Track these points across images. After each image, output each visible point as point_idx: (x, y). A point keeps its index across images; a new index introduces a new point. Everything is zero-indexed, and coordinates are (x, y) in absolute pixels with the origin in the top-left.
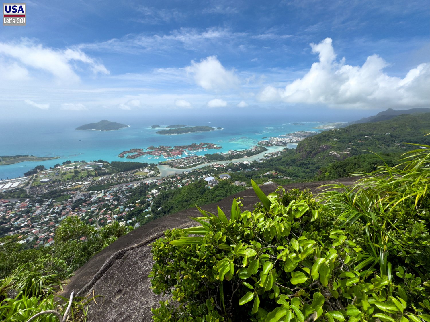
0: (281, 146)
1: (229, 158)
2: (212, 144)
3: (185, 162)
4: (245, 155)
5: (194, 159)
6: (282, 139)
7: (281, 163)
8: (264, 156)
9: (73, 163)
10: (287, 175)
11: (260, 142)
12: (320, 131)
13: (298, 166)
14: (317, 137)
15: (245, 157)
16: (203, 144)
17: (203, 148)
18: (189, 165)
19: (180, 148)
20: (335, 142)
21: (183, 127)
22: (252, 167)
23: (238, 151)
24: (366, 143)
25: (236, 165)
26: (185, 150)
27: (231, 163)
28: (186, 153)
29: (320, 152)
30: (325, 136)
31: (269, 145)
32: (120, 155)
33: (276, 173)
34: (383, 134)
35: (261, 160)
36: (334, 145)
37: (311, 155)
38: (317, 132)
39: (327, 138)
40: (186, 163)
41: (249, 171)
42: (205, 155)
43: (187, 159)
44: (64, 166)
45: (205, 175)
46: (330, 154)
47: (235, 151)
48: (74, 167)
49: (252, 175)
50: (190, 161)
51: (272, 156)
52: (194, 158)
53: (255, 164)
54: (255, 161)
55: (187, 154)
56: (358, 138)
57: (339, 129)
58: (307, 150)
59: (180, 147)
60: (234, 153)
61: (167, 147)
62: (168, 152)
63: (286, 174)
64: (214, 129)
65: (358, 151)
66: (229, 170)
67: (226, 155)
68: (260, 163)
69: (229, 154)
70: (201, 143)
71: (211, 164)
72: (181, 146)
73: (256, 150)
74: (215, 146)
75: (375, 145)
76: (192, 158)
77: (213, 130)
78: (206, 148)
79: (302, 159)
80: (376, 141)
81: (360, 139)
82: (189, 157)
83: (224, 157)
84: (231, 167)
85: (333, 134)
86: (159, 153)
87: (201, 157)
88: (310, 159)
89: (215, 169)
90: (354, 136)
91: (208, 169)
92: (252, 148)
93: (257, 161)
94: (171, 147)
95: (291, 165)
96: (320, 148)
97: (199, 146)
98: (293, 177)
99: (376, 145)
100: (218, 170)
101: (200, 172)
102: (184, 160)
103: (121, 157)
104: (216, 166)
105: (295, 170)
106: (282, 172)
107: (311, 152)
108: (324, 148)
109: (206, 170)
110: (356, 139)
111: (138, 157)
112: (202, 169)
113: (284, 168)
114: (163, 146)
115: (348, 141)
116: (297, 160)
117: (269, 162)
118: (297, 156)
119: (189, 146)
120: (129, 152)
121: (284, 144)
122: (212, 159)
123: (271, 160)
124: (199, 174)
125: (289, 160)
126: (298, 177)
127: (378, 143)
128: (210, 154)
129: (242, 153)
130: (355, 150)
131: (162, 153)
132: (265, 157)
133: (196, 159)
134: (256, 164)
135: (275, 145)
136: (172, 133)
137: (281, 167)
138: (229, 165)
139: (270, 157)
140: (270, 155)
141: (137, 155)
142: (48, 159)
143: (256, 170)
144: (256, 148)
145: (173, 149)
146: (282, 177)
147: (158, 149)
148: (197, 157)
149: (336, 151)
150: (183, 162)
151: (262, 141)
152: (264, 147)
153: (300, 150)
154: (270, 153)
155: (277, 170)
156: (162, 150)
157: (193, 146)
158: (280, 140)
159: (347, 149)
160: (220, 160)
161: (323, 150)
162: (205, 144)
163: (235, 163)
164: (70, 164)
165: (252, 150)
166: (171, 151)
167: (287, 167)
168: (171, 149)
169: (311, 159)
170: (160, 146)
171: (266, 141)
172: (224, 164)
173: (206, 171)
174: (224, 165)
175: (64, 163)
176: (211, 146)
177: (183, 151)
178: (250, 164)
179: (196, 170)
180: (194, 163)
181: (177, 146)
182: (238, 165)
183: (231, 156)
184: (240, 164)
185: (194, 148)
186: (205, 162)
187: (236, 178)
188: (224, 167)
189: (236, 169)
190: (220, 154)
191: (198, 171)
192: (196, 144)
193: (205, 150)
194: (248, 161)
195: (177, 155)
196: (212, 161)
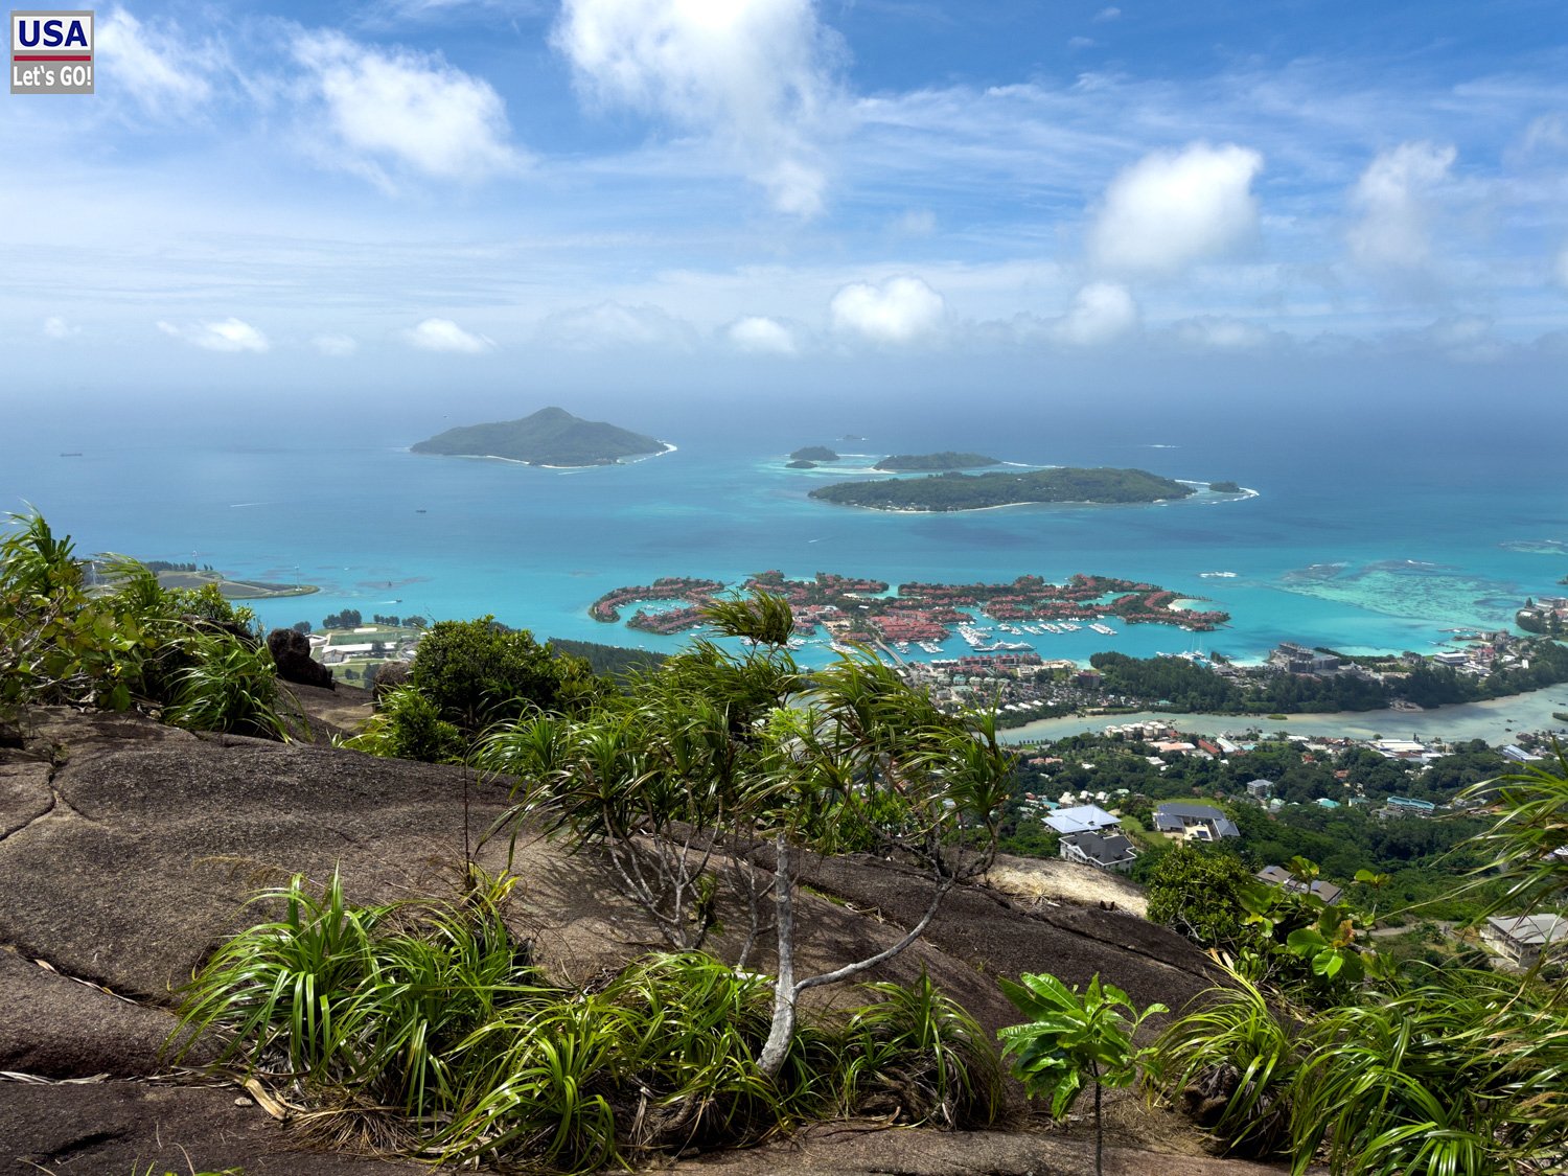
1: (1270, 699)
2: (1158, 590)
3: (953, 690)
4: (1398, 693)
5: (1013, 678)
9: (370, 625)
11: (1539, 605)
15: (1398, 705)
16: (1090, 584)
17: (1091, 614)
18: (983, 712)
19: (934, 597)
21: (976, 472)
23: (1345, 660)
25: (1320, 756)
26: (964, 610)
27: (1283, 736)
28: (969, 635)
32: (597, 604)
35: (1529, 744)
40: (963, 695)
41: (1409, 814)
42: (1097, 661)
43: (967, 674)
44: (329, 637)
45: (1076, 793)
47: (1322, 657)
48: (368, 647)
49: (1429, 847)
50: (987, 687)
52: (1020, 672)
54: (1480, 745)
55: (973, 641)
59: (939, 593)
60: (1312, 669)
61: (860, 582)
62: (862, 614)
64: (1188, 490)
66: (1255, 784)
67: (1252, 673)
68: (1517, 763)
69: (1275, 670)
70: (1080, 581)
71: (1129, 728)
72: (946, 584)
73: (1495, 666)
74: (1175, 607)
76: (1002, 668)
77: (1172, 497)
78: (1112, 611)
82: (988, 663)
83: (1231, 686)
84: (1274, 764)
86: (811, 615)
87: (1067, 671)
89: (1155, 761)
91: (1103, 756)
92: (1463, 645)
93: (1492, 744)
94: (885, 587)
97: (1061, 595)
100: (1169, 775)
101: (1044, 769)
102: (952, 675)
103: (600, 617)
104: (1164, 746)
109: (1088, 760)
111: (689, 626)
112: (1058, 748)
114: (838, 579)
119: (999, 590)
120: (646, 595)
122: (1140, 695)
124: (1036, 779)
128: (1131, 656)
129: (1380, 677)
131: (823, 617)
133: (1027, 679)
136: (903, 502)
138: (1264, 748)
141: (687, 613)
142: (269, 592)
144: (1501, 649)
145: (891, 601)
147: (804, 594)
148: (1036, 668)
150: (941, 686)
151: (1557, 604)
156: (831, 601)
157: (1023, 591)
160: (1196, 708)
162: (1101, 585)
163: (1313, 740)
164: (357, 631)
165: (1460, 662)
166: (880, 609)
168: (881, 597)
170: (821, 577)
172: (1226, 735)
173: (1087, 766)
174: (1220, 741)
175: (331, 623)
176: (1148, 603)
177: (955, 621)
178: (1434, 761)
179: (1017, 748)
180: (1012, 703)
181: (920, 583)
182: (1334, 761)
183: (1288, 691)
184: (1347, 755)
185: (1026, 608)
186: (1091, 705)
187: (1274, 847)
188: (1225, 762)
189: (1308, 784)
190: (1209, 667)
191: (1034, 756)
192: (1042, 580)
193: (1099, 628)
194: (1416, 739)
195: (910, 641)
196: (1141, 709)
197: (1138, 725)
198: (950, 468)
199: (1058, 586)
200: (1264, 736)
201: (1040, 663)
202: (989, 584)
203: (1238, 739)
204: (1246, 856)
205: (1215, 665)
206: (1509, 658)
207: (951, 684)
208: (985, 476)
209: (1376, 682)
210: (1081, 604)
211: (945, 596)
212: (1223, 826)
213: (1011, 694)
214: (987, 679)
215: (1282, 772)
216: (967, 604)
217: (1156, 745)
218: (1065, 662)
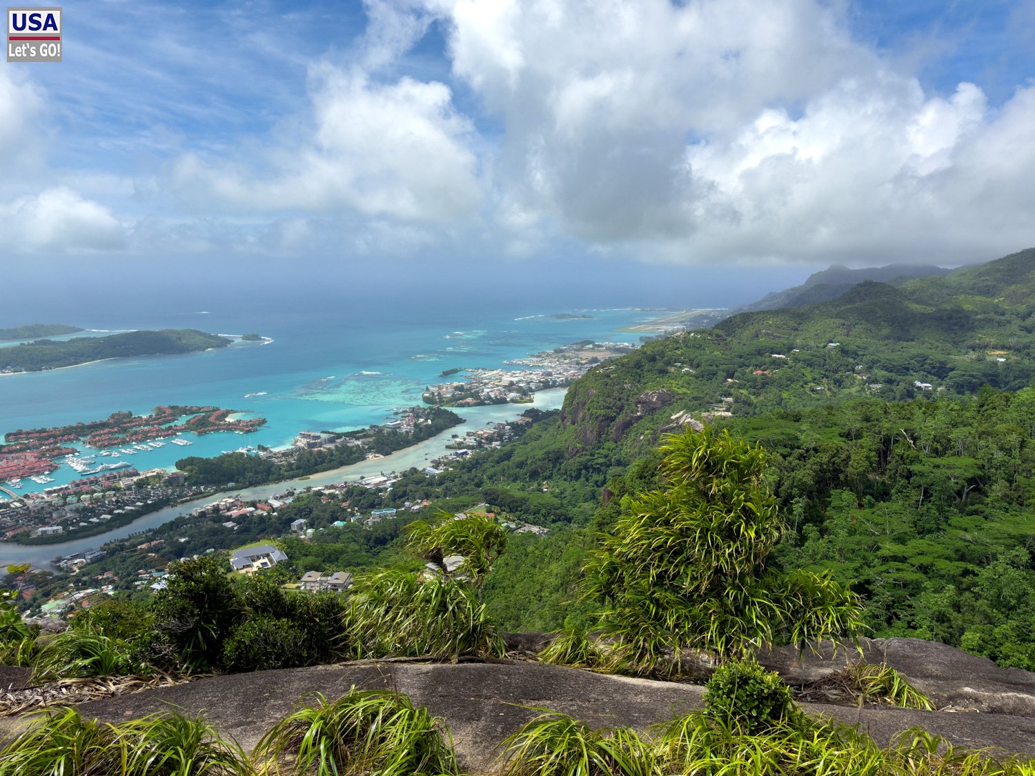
0: (513, 401)
1: (298, 468)
2: (217, 409)
3: (67, 508)
4: (370, 450)
5: (117, 489)
6: (516, 377)
7: (512, 472)
8: (448, 447)
10: (531, 517)
11: (432, 389)
12: (641, 339)
13: (571, 476)
14: (628, 363)
15: (370, 456)
16: (168, 412)
17: (171, 433)
18: (95, 520)
19: (40, 439)
20: (687, 378)
21: (65, 338)
22: (400, 497)
23: (339, 436)
24: (775, 376)
25: (332, 496)
26: (70, 446)
27: (309, 489)
28: (76, 464)
29: (640, 418)
30: (653, 359)
31: (469, 400)
33: (492, 515)
34: (822, 345)
35: (437, 464)
36: (684, 390)
37: (613, 429)
38: (633, 346)
39: (660, 365)
41: (383, 518)
42: (180, 465)
43: (78, 494)
46: (673, 421)
47: (324, 436)
50: (97, 500)
51: (480, 445)
52: (122, 484)
53: (412, 484)
54: (414, 470)
55: (80, 468)
56: (754, 361)
57: (696, 332)
58: (599, 412)
59: (43, 435)
60: (320, 445)
63: (526, 511)
64: (229, 341)
65: (756, 407)
66: (296, 523)
67: (285, 454)
68: (433, 476)
69: (299, 449)
70: (160, 411)
71: (209, 506)
72: (49, 427)
73: (416, 425)
74: (230, 419)
75: (801, 383)
76: (107, 483)
77: (219, 346)
78: (187, 429)
79: (583, 449)
80: (803, 370)
81: (757, 366)
82: (96, 482)
83: (273, 464)
84: (309, 508)
85: (679, 352)
87: (159, 476)
88: (611, 445)
89: (229, 525)
90: (741, 357)
91: (194, 531)
92: (398, 417)
93: (420, 469)
95: (547, 473)
96: (640, 403)
97: (147, 423)
98: (554, 521)
99: (806, 383)
100: (241, 531)
101: (151, 550)
102: (65, 497)
104: (235, 513)
105: (560, 495)
106: (514, 507)
107: (613, 419)
108: (651, 402)
109: (182, 535)
110: (748, 366)
112: (159, 532)
113: (523, 489)
115: (725, 374)
116: (566, 455)
117: (470, 470)
118: (566, 438)
119: (95, 427)
121: (525, 393)
122: (214, 483)
123: (475, 464)
125: (540, 454)
126: (569, 520)
127: (809, 378)
128: (204, 457)
129: (359, 443)
130: (745, 402)
132: (453, 452)
133: (129, 488)
134: (417, 483)
135: (490, 398)
137: (513, 490)
138: (298, 499)
139: (472, 448)
140: (471, 441)
143: (416, 507)
144: (418, 417)
146: (513, 526)
148: (135, 479)
149: (689, 409)
150: (56, 508)
151: (440, 388)
152: (449, 409)
153: (574, 413)
154: (474, 434)
155: (493, 500)
157: (117, 424)
158: (507, 379)
159: (721, 402)
160: (252, 484)
161: (651, 409)
162: (176, 411)
163: (327, 487)
165: (398, 427)
167: (535, 485)
169: (614, 445)
171: (455, 384)
172: (274, 496)
173: (183, 540)
174: (271, 501)
176: (211, 419)
177: (61, 455)
178: (393, 484)
179: (127, 540)
180: (119, 508)
181: (24, 430)
182: (340, 497)
183: (309, 461)
184: (347, 492)
185: (121, 436)
186: (180, 496)
187: (310, 559)
188: (275, 514)
189: (327, 515)
190: (257, 456)
191: (142, 543)
192: (131, 414)
193: (178, 441)
194: (382, 474)
195: (22, 478)
196: (216, 492)
197: (215, 503)
198: (40, 336)
199: (144, 417)
200: (297, 492)
201: (138, 474)
202: (87, 422)
203: (282, 497)
204: (294, 570)
205: (261, 453)
206: (422, 420)
207: (65, 504)
208: (72, 341)
209: (358, 446)
210: (163, 427)
211: (50, 437)
212: (278, 556)
213: (117, 502)
214: (95, 495)
215: (311, 512)
216: (71, 440)
217: (229, 513)
218: (157, 470)
